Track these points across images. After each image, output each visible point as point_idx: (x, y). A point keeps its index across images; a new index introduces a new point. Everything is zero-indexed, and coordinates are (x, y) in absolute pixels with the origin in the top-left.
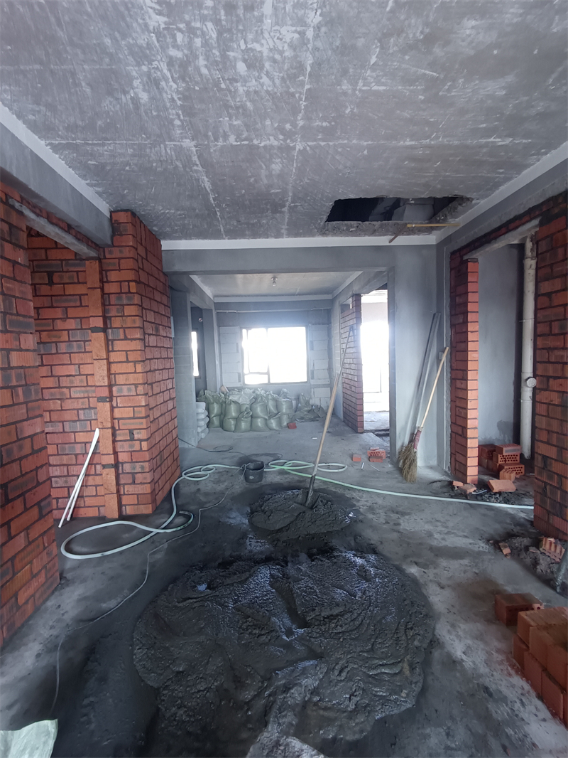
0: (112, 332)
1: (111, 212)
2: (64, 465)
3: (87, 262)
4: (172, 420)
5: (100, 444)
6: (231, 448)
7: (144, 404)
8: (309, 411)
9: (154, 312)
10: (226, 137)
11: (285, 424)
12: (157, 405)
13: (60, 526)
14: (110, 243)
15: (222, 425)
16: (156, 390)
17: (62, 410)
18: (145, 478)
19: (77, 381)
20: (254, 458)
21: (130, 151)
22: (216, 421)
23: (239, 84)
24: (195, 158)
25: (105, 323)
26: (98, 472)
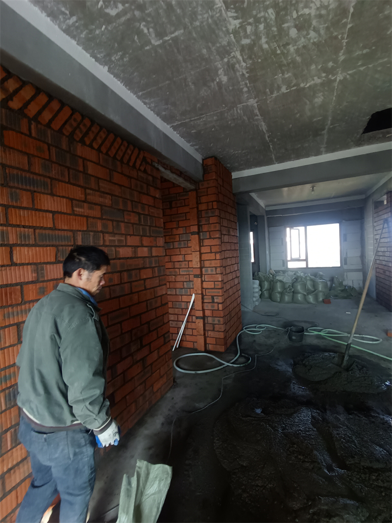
0: (203, 235)
1: (203, 160)
2: (176, 314)
3: (190, 193)
4: (237, 291)
5: (195, 303)
6: (277, 314)
7: (220, 280)
8: (342, 291)
9: (228, 220)
10: (279, 88)
11: (321, 299)
12: (228, 281)
13: (173, 350)
14: (202, 179)
15: (270, 297)
16: (228, 271)
17: (175, 282)
18: (220, 328)
19: (183, 265)
20: (296, 324)
21: (215, 118)
22: (266, 294)
23: (290, 46)
24: (257, 111)
25: (199, 229)
26: (194, 321)
